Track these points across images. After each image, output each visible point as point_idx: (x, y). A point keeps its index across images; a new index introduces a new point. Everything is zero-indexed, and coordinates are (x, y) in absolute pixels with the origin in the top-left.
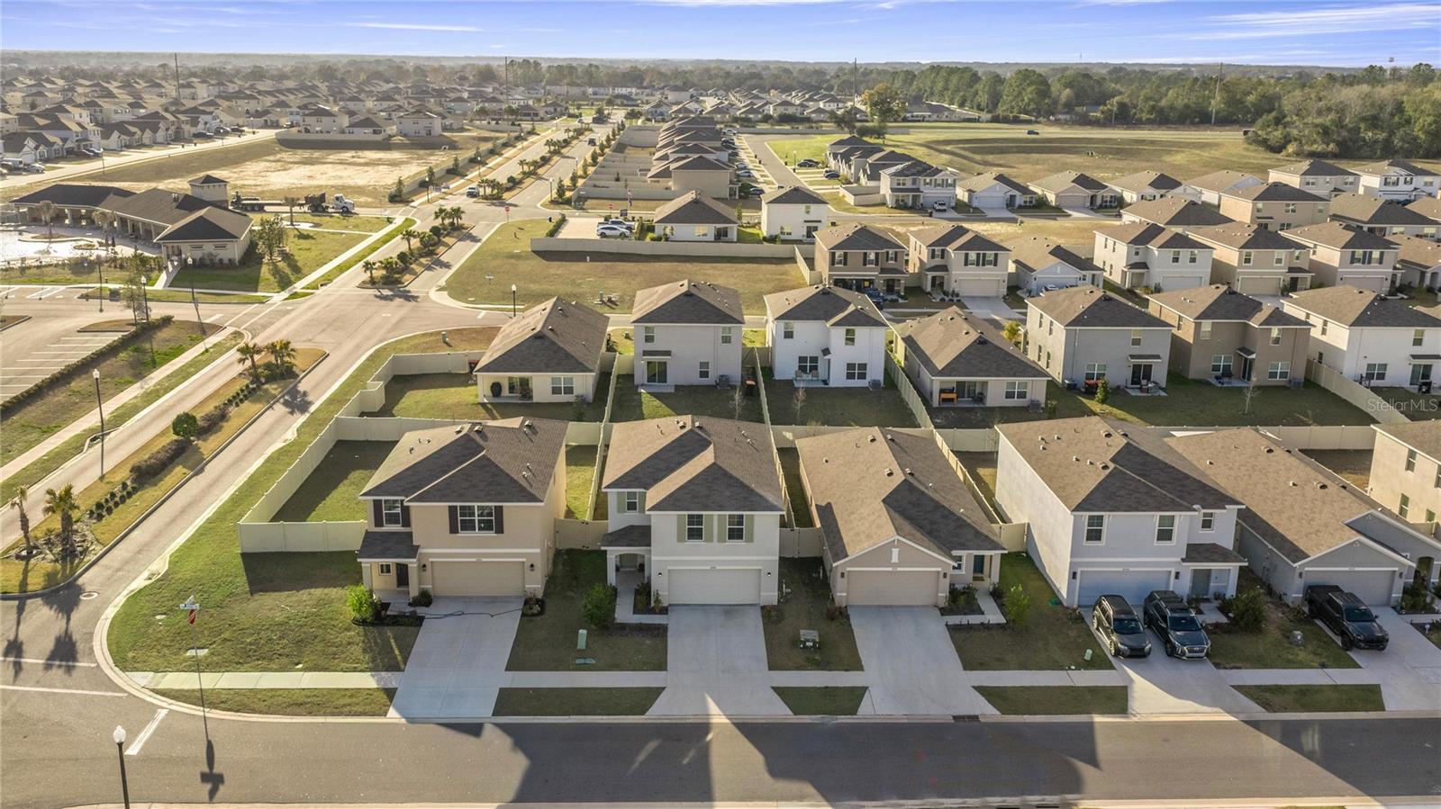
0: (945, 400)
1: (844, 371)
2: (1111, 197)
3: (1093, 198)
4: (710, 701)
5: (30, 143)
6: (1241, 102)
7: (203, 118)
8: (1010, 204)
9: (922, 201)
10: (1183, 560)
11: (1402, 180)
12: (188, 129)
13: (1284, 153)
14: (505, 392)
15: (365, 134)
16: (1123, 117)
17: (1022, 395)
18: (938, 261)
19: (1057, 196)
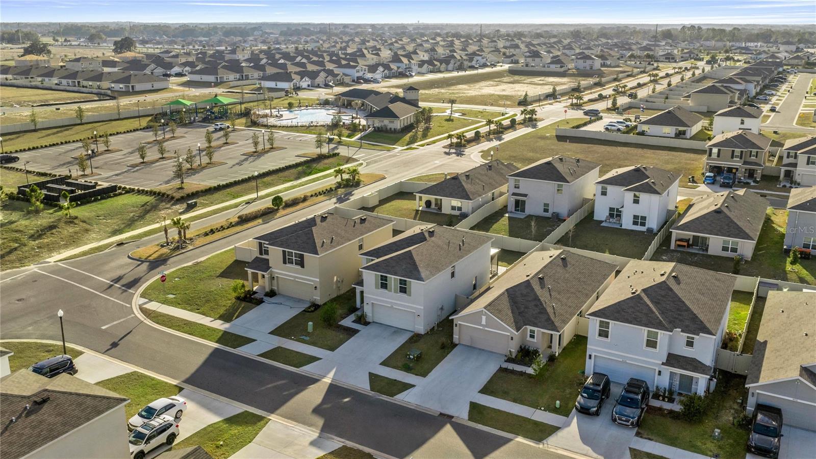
0: (679, 246)
1: (632, 220)
4: (334, 370)
5: (381, 69)
7: (476, 58)
10: (663, 364)
12: (466, 64)
14: (433, 206)
15: (554, 68)
17: (734, 250)
18: (791, 160)
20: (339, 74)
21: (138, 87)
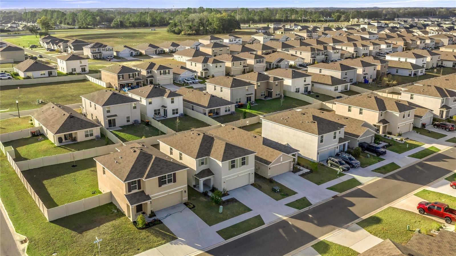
0: (210, 116)
1: (172, 112)
2: (161, 50)
3: (156, 51)
6: (155, 20)
8: (131, 55)
9: (103, 56)
10: (338, 143)
11: (234, 40)
13: (181, 34)
14: (64, 140)
16: (122, 25)
17: (229, 110)
18: (150, 75)
19: (145, 51)
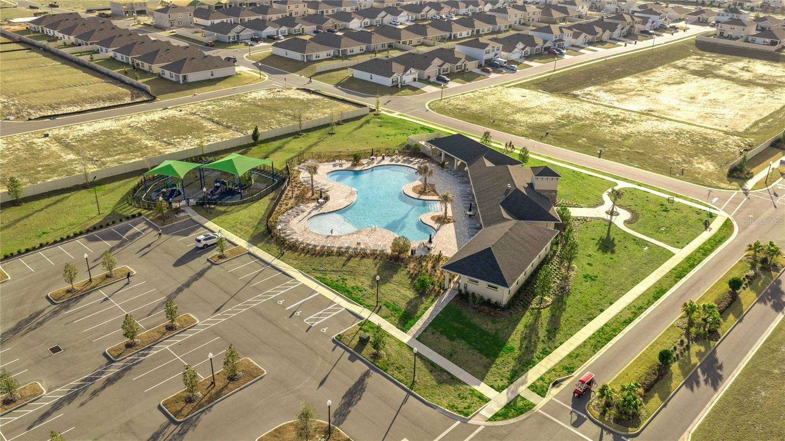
5: (520, 46)
12: (638, 28)
20: (460, 59)
21: (192, 77)
